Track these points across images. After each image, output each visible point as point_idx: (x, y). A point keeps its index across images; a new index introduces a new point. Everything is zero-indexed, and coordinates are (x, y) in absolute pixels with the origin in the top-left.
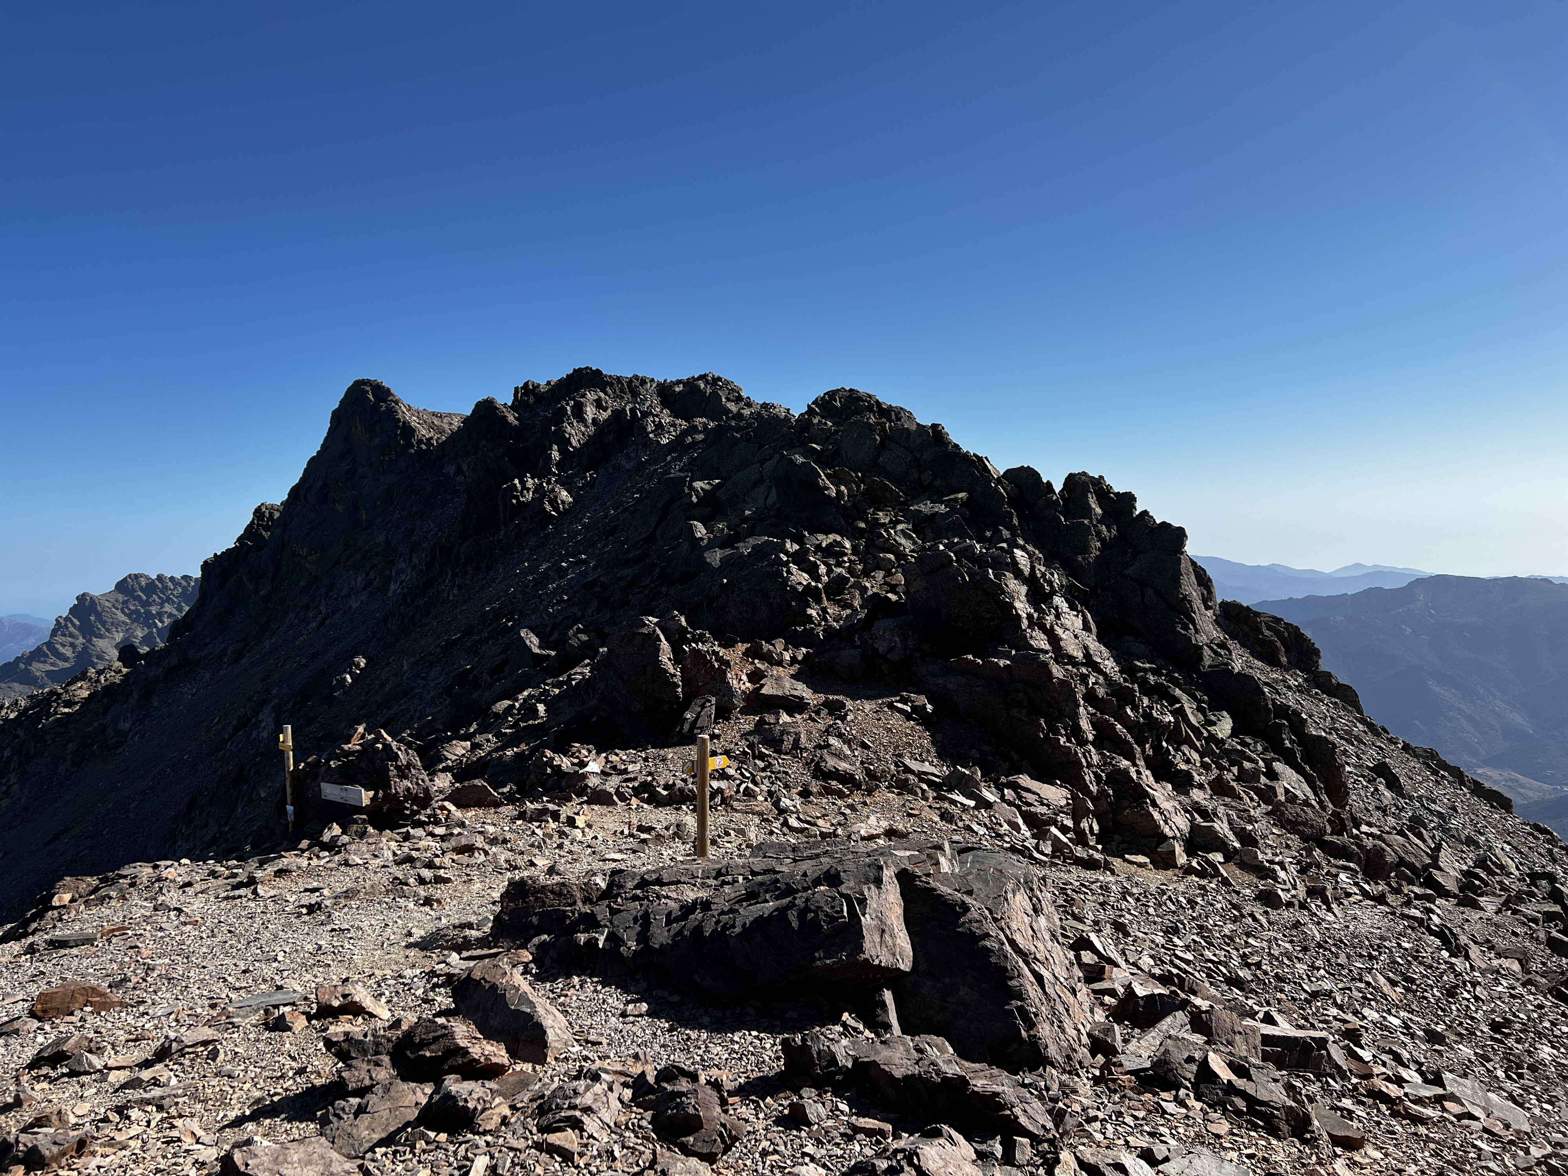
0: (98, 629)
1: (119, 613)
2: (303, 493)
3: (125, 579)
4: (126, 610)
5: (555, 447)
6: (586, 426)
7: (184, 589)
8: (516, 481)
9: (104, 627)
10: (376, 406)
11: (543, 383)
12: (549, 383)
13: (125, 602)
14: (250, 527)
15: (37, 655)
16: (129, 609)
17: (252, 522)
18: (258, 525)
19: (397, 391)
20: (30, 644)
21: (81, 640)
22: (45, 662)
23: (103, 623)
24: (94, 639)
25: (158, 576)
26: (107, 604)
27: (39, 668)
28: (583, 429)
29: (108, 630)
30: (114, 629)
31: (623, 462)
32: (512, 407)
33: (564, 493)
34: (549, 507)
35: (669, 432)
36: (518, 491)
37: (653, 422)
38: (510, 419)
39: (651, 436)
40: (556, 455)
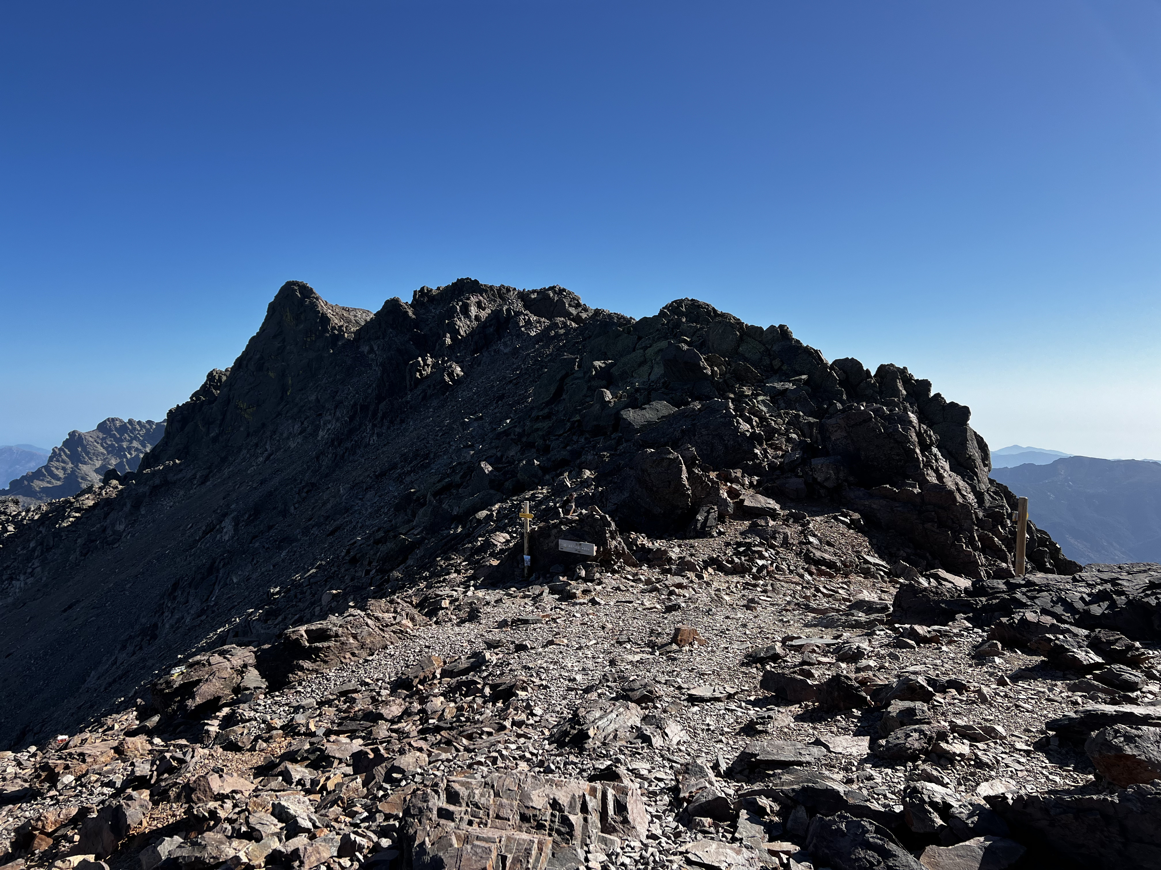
0: (83, 457)
1: (99, 446)
2: (245, 362)
3: (105, 421)
4: (104, 444)
5: (448, 335)
6: (471, 321)
7: (148, 430)
8: (420, 359)
9: (88, 456)
10: (302, 301)
11: (434, 288)
12: (438, 288)
13: (103, 439)
14: (204, 386)
15: (38, 475)
16: (107, 444)
17: (206, 383)
18: (210, 385)
19: (318, 291)
20: (32, 467)
21: (70, 465)
22: (43, 480)
23: (87, 453)
24: (80, 465)
25: (129, 420)
26: (91, 439)
27: (38, 484)
28: (468, 323)
29: (91, 459)
30: (95, 458)
31: (502, 348)
32: (412, 305)
33: (459, 369)
34: (447, 379)
35: (536, 327)
36: (420, 366)
37: (524, 319)
38: (410, 314)
39: (523, 329)
40: (448, 341)
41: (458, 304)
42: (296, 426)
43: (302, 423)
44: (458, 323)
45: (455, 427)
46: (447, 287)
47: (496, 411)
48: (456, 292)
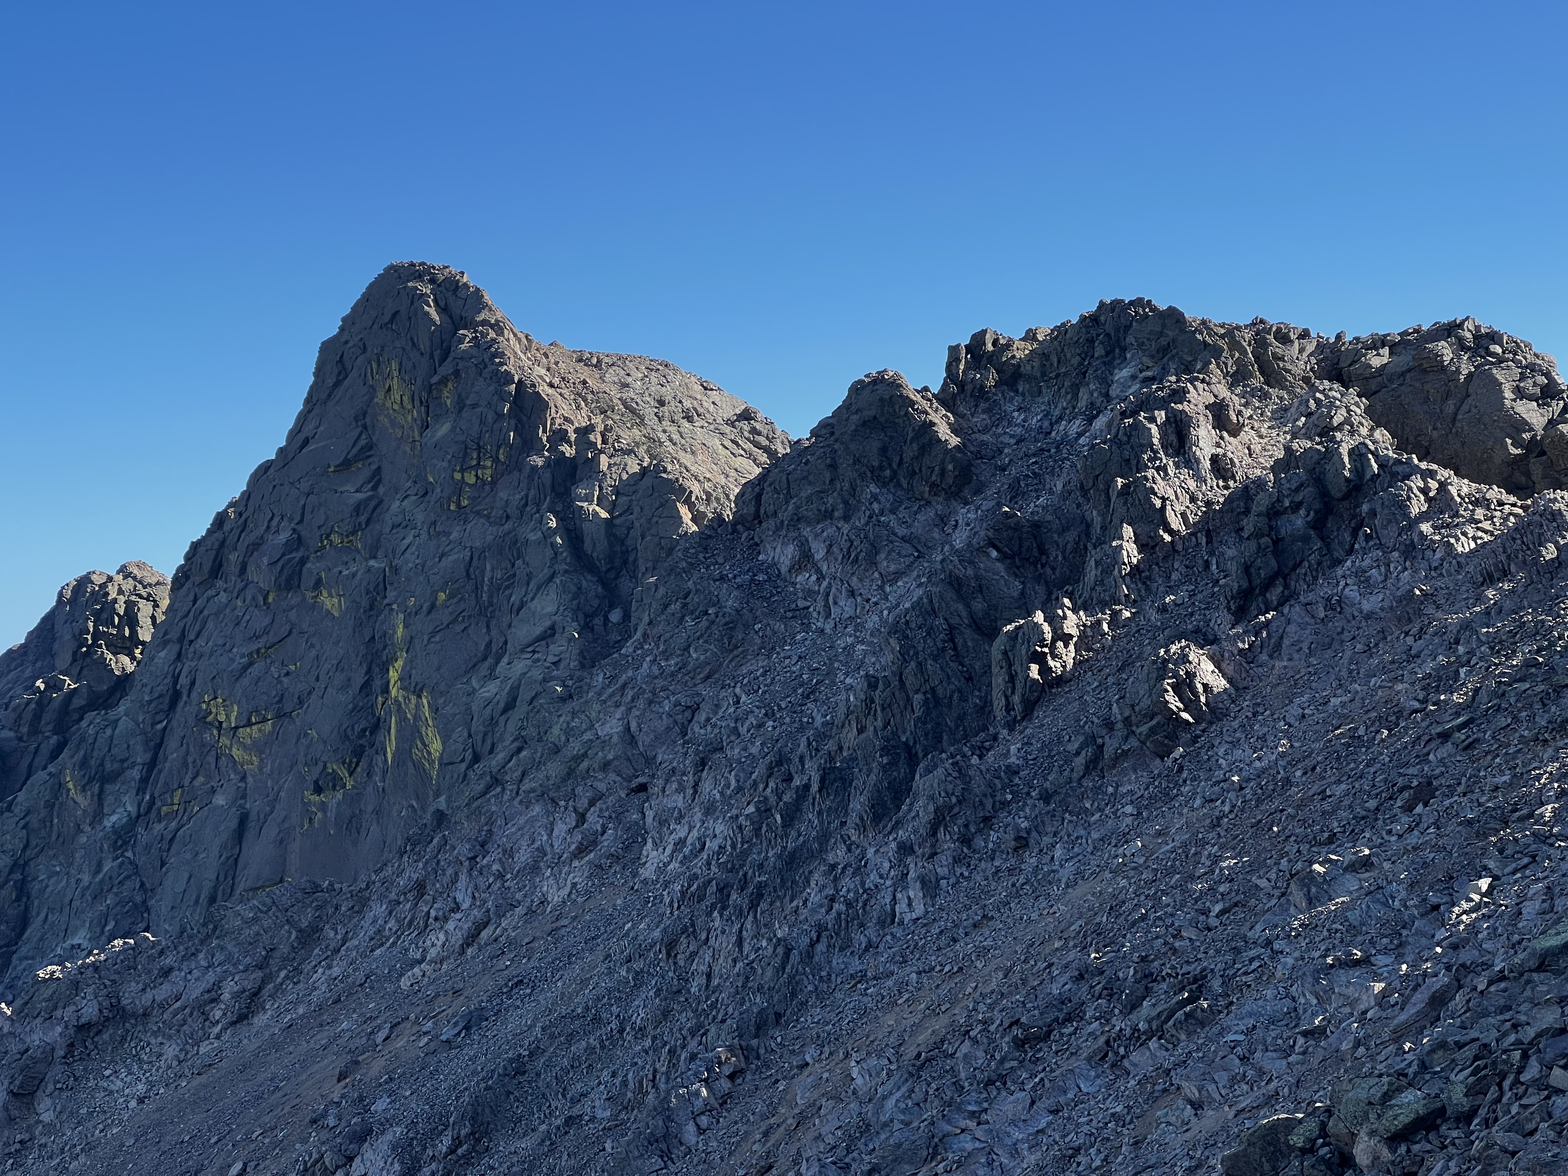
5: (1128, 531)
6: (1200, 479)
8: (1039, 617)
12: (1030, 336)
28: (1192, 484)
31: (1352, 593)
32: (945, 400)
33: (1207, 666)
34: (1173, 701)
35: (1474, 521)
36: (1042, 642)
37: (1425, 491)
38: (943, 431)
39: (1426, 528)
40: (1130, 552)
41: (1152, 420)
42: (560, 828)
43: (582, 818)
44: (1161, 487)
45: (1263, 883)
46: (1062, 330)
47: (1413, 839)
48: (1099, 351)
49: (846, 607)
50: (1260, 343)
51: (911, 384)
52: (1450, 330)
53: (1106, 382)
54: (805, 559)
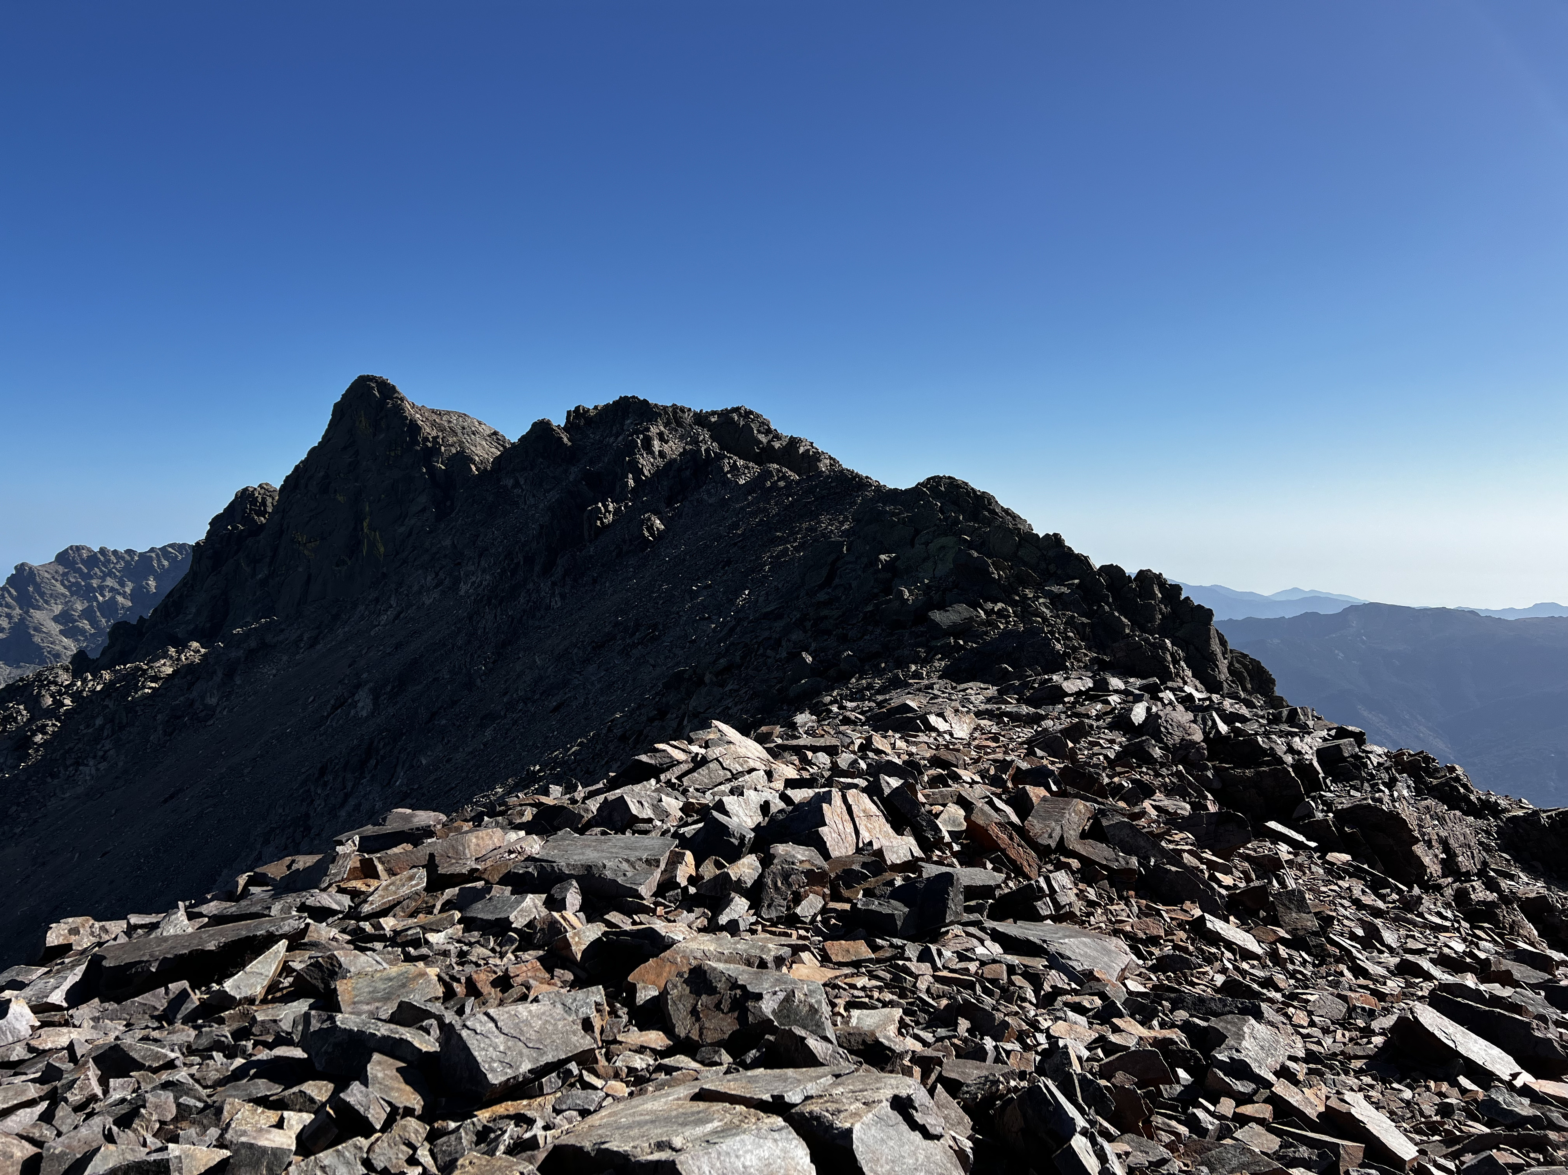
0: (36, 600)
1: (58, 585)
2: (303, 481)
3: (67, 550)
4: (66, 582)
5: (630, 476)
6: (654, 458)
7: (128, 563)
8: (600, 505)
9: (42, 598)
10: (381, 402)
11: (592, 407)
12: (596, 408)
13: (65, 574)
16: (70, 582)
18: (251, 509)
21: (18, 611)
24: (32, 611)
25: (101, 549)
26: (46, 575)
28: (652, 460)
29: (47, 602)
30: (53, 601)
31: (705, 497)
32: (566, 429)
33: (658, 522)
34: (647, 534)
35: (744, 474)
36: (601, 513)
37: (729, 463)
38: (565, 440)
39: (729, 476)
40: (631, 483)
41: (638, 438)
42: (429, 578)
43: (437, 574)
44: (641, 460)
45: (676, 593)
46: (607, 406)
47: (725, 578)
48: (620, 414)
49: (532, 501)
50: (675, 412)
51: (555, 423)
52: (736, 410)
53: (622, 425)
54: (517, 484)
